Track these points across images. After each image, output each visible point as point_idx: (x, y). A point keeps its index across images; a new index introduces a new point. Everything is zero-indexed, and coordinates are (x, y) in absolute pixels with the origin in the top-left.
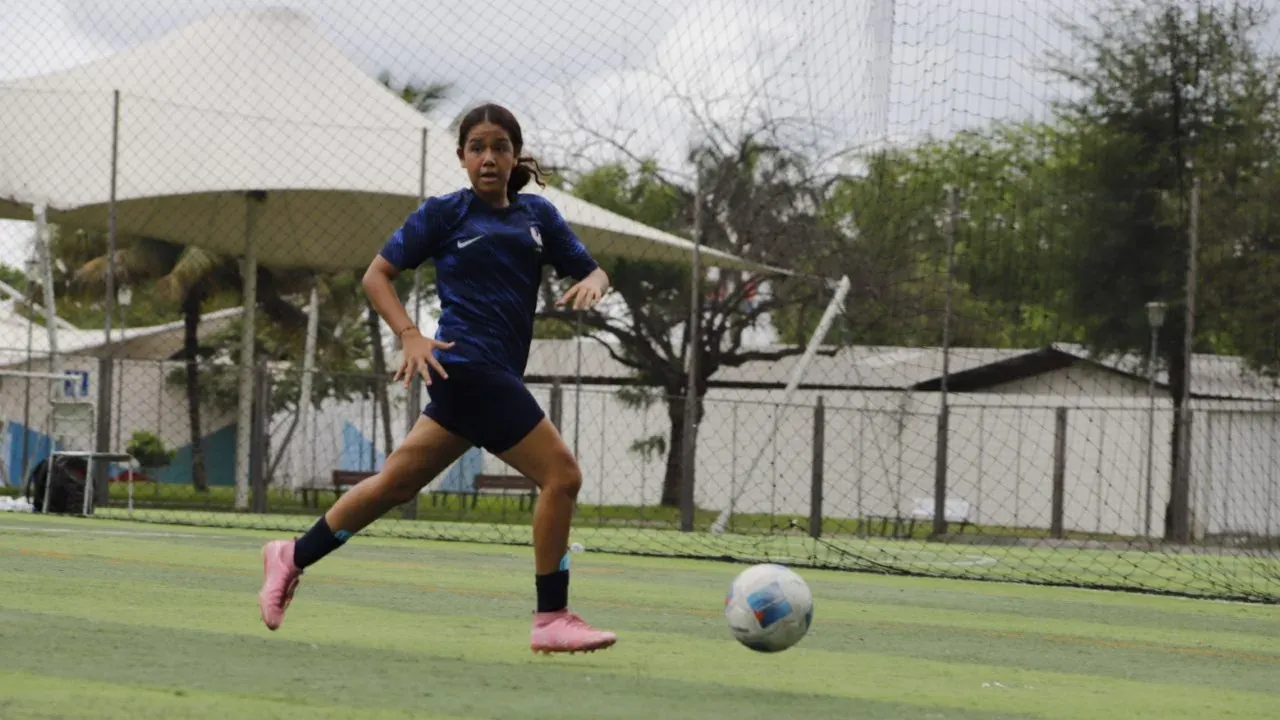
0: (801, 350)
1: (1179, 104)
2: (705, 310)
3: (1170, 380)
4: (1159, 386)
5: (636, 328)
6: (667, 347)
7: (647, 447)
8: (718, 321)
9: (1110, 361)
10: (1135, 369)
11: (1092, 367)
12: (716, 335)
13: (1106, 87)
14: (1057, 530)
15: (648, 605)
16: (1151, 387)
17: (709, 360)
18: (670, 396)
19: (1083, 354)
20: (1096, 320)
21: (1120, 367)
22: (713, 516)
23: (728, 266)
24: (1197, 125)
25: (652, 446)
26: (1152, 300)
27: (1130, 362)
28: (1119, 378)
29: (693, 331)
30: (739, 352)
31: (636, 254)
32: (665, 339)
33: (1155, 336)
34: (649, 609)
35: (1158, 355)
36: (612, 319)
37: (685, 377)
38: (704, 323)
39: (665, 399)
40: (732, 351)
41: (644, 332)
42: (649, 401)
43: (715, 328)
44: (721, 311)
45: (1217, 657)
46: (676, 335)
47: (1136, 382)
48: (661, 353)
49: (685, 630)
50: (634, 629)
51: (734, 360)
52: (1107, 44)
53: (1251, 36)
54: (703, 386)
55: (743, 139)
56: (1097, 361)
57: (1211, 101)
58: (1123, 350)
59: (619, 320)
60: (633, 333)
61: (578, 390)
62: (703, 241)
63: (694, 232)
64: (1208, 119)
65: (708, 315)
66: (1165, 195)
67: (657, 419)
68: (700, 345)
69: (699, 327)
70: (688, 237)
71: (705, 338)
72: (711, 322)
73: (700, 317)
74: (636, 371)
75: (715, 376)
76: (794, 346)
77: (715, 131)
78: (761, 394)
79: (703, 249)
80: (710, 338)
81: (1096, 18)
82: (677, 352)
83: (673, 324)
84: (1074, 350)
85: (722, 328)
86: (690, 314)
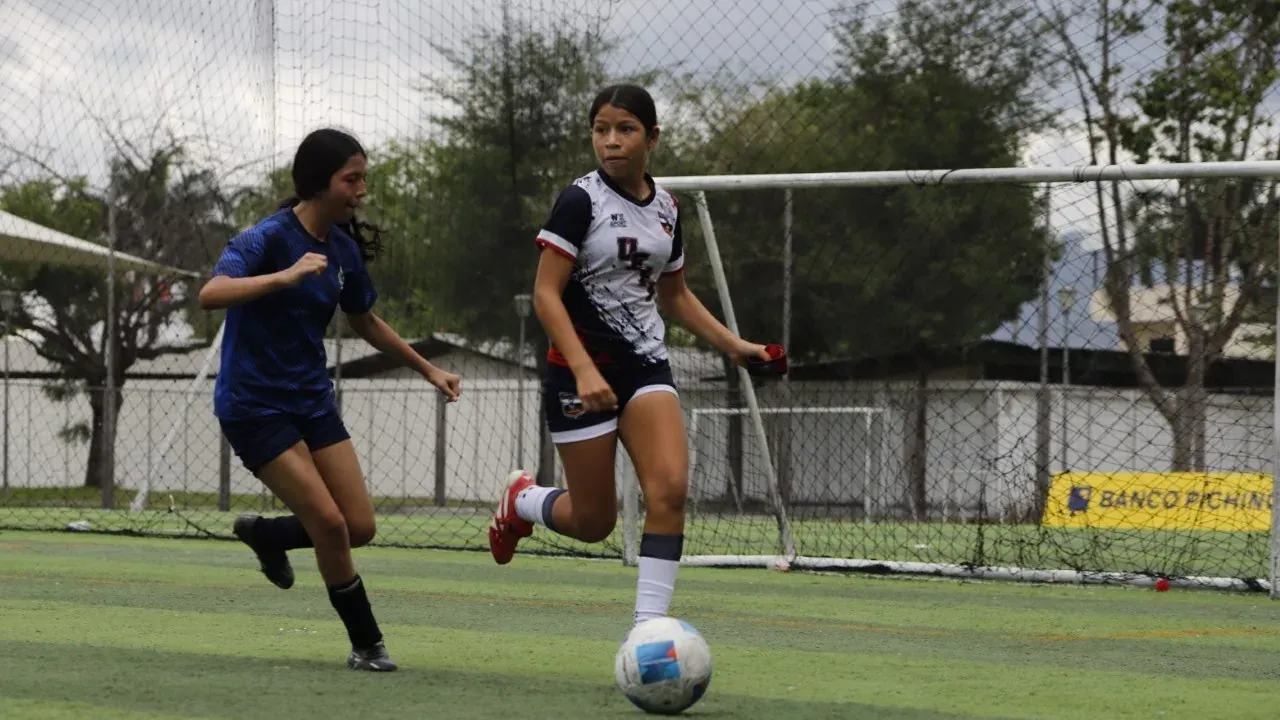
0: (208, 345)
1: (540, 119)
2: (122, 310)
3: (538, 363)
4: (527, 369)
5: (59, 327)
6: (88, 343)
7: (72, 435)
8: (134, 319)
9: (484, 348)
10: (505, 354)
11: (470, 354)
12: (131, 333)
13: (476, 105)
14: (440, 499)
15: (43, 576)
16: (521, 371)
17: (126, 354)
18: (90, 388)
19: (461, 342)
20: (472, 313)
21: (494, 353)
22: (131, 495)
23: (141, 269)
24: (558, 139)
25: (76, 433)
26: (521, 292)
27: (501, 348)
28: (494, 364)
29: (111, 328)
30: (154, 347)
31: (57, 260)
32: (86, 335)
33: (523, 325)
34: (43, 579)
35: (526, 341)
36: (36, 319)
37: (104, 369)
38: (121, 322)
39: (85, 391)
40: (147, 346)
41: (67, 330)
42: (72, 392)
43: (131, 325)
44: (136, 310)
45: (550, 607)
46: (97, 332)
47: (507, 366)
48: (83, 349)
49: (70, 598)
50: (25, 598)
51: (149, 354)
52: (478, 67)
53: (602, 58)
54: (121, 377)
55: (153, 155)
56: (474, 349)
57: (569, 116)
58: (495, 338)
59: (44, 320)
60: (56, 331)
61: (6, 384)
62: (118, 246)
63: (111, 238)
64: (564, 132)
65: (124, 314)
66: (528, 200)
67: (80, 408)
68: (117, 341)
69: (116, 324)
70: (103, 244)
71: (122, 334)
72: (127, 320)
73: (117, 316)
74: (59, 366)
75: (133, 369)
76: (203, 341)
77: (126, 147)
78: (168, 384)
79: (118, 254)
80: (126, 335)
81: (467, 42)
82: (97, 348)
83: (94, 322)
84: (451, 339)
85: (138, 325)
86: (107, 315)
